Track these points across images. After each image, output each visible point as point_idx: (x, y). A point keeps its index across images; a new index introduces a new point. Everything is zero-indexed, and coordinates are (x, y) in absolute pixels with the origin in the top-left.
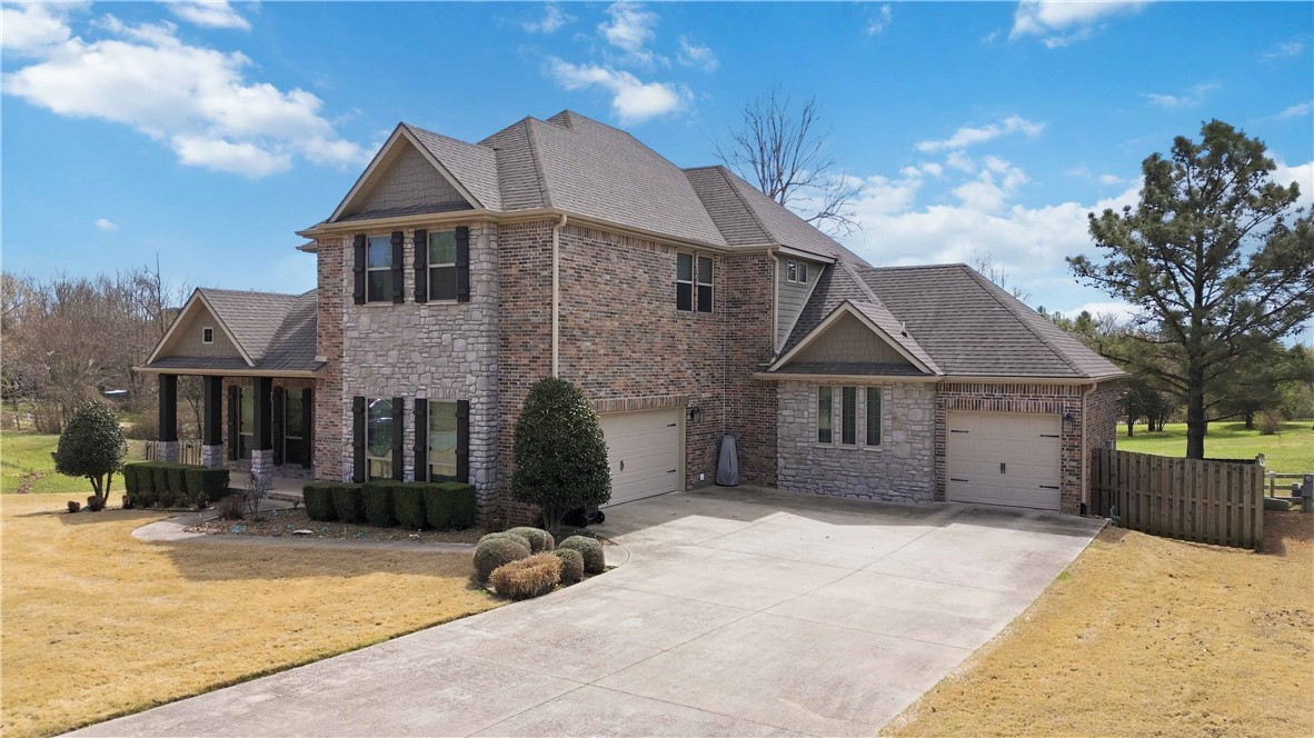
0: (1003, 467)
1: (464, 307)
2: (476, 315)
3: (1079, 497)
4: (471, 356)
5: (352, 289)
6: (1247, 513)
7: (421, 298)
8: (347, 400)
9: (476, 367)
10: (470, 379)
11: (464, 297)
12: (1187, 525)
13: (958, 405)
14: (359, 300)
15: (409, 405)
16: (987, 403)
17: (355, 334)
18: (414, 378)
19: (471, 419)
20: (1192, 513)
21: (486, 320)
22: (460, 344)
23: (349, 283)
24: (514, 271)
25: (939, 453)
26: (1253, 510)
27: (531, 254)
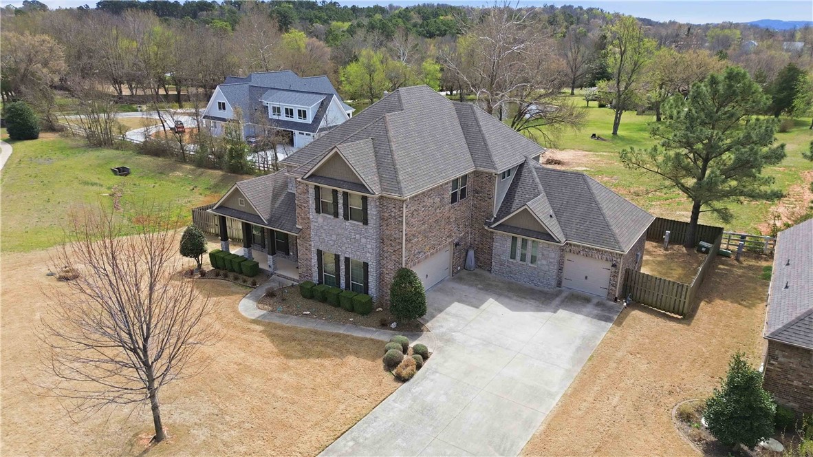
0: (586, 278)
1: (365, 227)
2: (371, 231)
3: (615, 295)
4: (369, 246)
5: (314, 206)
6: (682, 303)
7: (346, 218)
8: (314, 250)
9: (371, 251)
10: (368, 255)
11: (365, 222)
12: (658, 303)
13: (570, 251)
14: (318, 211)
15: (342, 259)
16: (582, 253)
17: (316, 224)
18: (344, 248)
19: (369, 270)
20: (661, 299)
21: (375, 234)
22: (364, 240)
23: (313, 203)
24: (386, 215)
25: (561, 269)
26: (685, 302)
27: (393, 210)
